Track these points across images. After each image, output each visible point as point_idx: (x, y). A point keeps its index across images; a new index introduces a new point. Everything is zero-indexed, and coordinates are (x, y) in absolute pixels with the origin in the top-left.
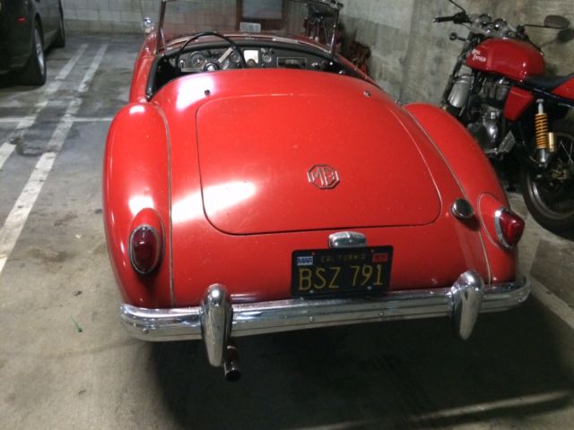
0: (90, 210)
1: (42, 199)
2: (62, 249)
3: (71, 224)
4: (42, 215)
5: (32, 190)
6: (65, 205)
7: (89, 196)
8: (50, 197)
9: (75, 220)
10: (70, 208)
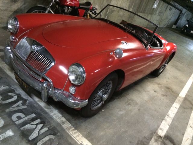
0: (157, 93)
1: (169, 107)
2: (167, 90)
3: (163, 93)
4: (170, 101)
5: (172, 113)
6: (163, 100)
7: (156, 98)
8: (167, 106)
9: (162, 94)
10: (163, 98)
